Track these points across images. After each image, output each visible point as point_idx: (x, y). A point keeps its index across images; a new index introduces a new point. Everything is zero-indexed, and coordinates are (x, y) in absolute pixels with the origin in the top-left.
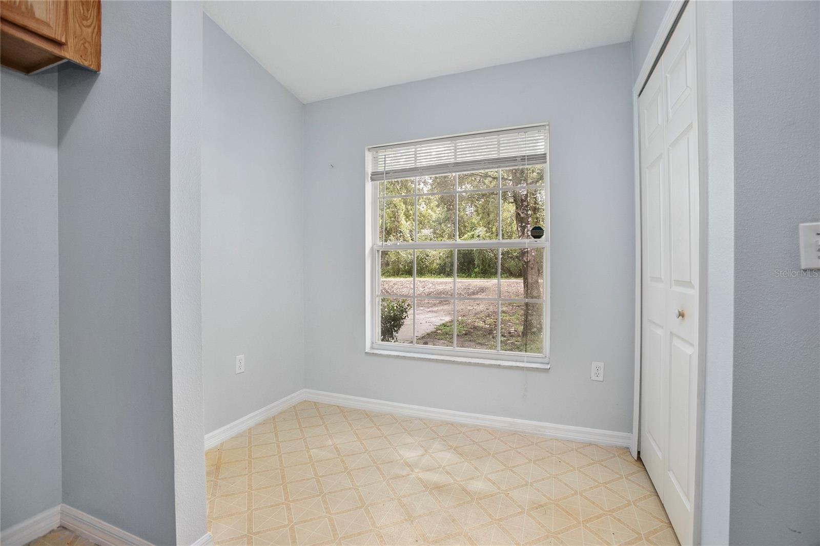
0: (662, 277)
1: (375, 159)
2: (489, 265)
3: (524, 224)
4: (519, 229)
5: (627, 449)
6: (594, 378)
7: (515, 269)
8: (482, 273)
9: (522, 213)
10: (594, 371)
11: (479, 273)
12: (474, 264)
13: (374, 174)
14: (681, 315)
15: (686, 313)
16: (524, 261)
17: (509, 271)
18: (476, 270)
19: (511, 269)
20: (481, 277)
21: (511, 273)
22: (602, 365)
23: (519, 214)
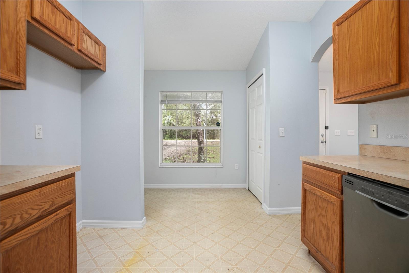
0: (255, 138)
1: (162, 96)
2: (173, 134)
3: (198, 117)
4: (196, 119)
5: (245, 188)
6: (236, 169)
7: (185, 135)
8: (170, 137)
9: (197, 112)
10: (236, 166)
11: (169, 137)
12: (166, 133)
13: (161, 101)
14: (260, 147)
15: (261, 147)
16: (198, 133)
17: (183, 136)
18: (167, 136)
19: (183, 135)
20: (170, 139)
21: (183, 137)
22: (238, 164)
23: (196, 113)
